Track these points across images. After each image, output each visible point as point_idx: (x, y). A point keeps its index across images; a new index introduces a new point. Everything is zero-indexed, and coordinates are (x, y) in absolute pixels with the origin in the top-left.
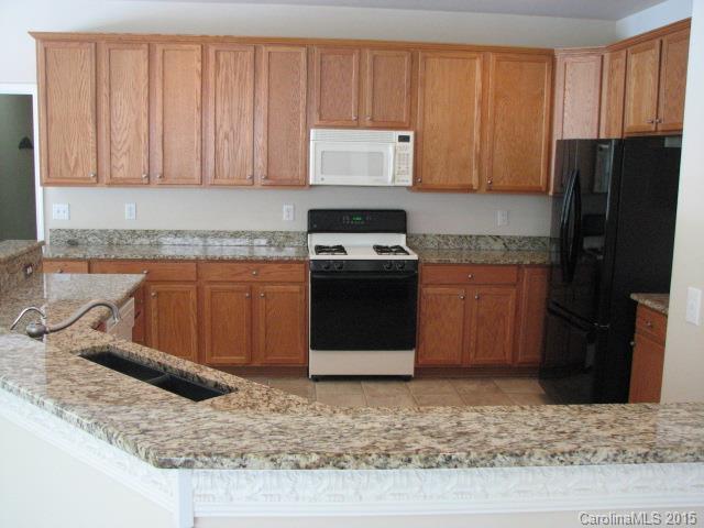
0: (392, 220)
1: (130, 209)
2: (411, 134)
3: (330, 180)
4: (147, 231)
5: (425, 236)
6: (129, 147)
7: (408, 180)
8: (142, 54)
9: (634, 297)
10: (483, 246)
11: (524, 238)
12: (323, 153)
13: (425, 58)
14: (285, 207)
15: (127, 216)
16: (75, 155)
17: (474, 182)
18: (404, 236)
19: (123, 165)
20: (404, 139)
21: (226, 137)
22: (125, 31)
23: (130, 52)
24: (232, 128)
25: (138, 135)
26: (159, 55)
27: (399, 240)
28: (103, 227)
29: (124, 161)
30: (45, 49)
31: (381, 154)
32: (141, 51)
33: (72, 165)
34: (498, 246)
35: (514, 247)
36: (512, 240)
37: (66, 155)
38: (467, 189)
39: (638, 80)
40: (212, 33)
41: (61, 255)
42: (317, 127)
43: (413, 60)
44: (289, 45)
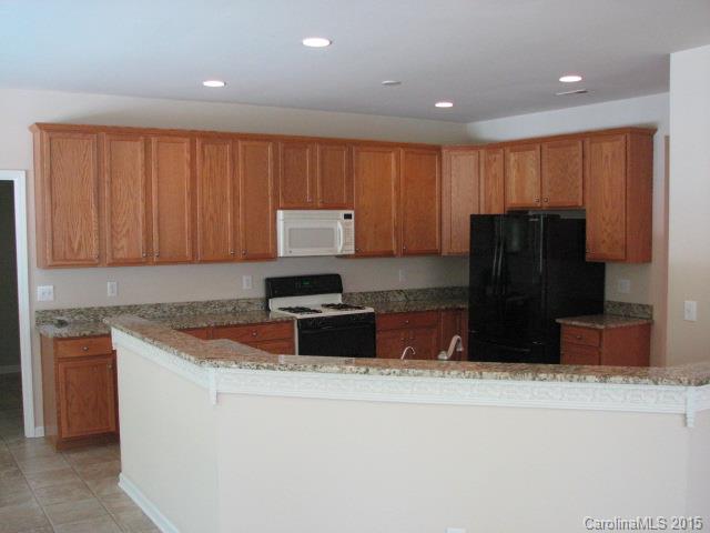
0: (330, 283)
1: (112, 287)
2: (352, 212)
3: (297, 252)
4: (130, 306)
5: (351, 294)
6: (128, 231)
7: (351, 250)
8: (139, 145)
9: (558, 321)
10: (391, 299)
11: (419, 290)
12: (290, 230)
13: (357, 152)
14: (244, 278)
15: (109, 294)
16: (78, 238)
17: (394, 248)
18: (340, 295)
19: (122, 248)
20: (348, 217)
21: (212, 218)
22: (114, 124)
23: (128, 143)
24: (216, 211)
25: (136, 218)
26: (153, 146)
27: (337, 299)
28: (88, 306)
29: (124, 242)
30: (50, 139)
31: (332, 229)
32: (139, 143)
33: (76, 248)
34: (401, 298)
35: (411, 298)
36: (410, 292)
37: (70, 238)
38: (389, 254)
39: (518, 170)
40: (200, 128)
41: (87, 333)
42: (282, 209)
43: (350, 153)
44: (257, 140)
